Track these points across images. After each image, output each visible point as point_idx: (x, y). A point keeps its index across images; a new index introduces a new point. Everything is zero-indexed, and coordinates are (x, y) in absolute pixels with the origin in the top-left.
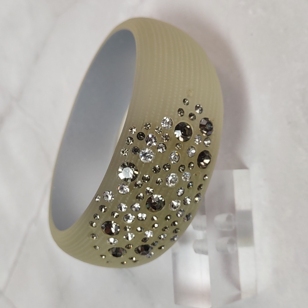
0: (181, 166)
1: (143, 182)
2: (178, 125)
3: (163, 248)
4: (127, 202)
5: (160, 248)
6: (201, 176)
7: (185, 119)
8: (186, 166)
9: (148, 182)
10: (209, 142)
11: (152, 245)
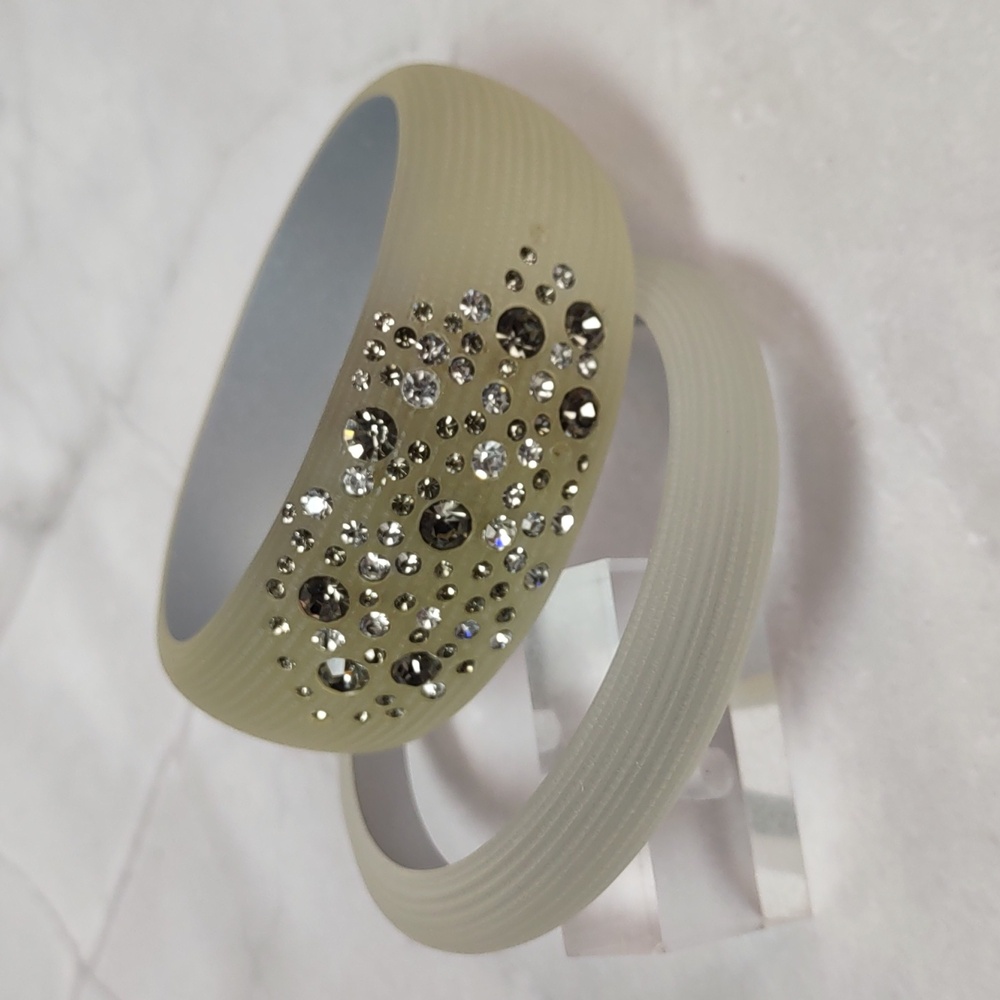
0: (515, 422)
1: (410, 462)
2: (505, 314)
3: (470, 668)
4: (366, 517)
5: (462, 669)
6: (570, 457)
7: (527, 300)
8: (527, 424)
9: (424, 461)
10: (592, 365)
11: (438, 654)
